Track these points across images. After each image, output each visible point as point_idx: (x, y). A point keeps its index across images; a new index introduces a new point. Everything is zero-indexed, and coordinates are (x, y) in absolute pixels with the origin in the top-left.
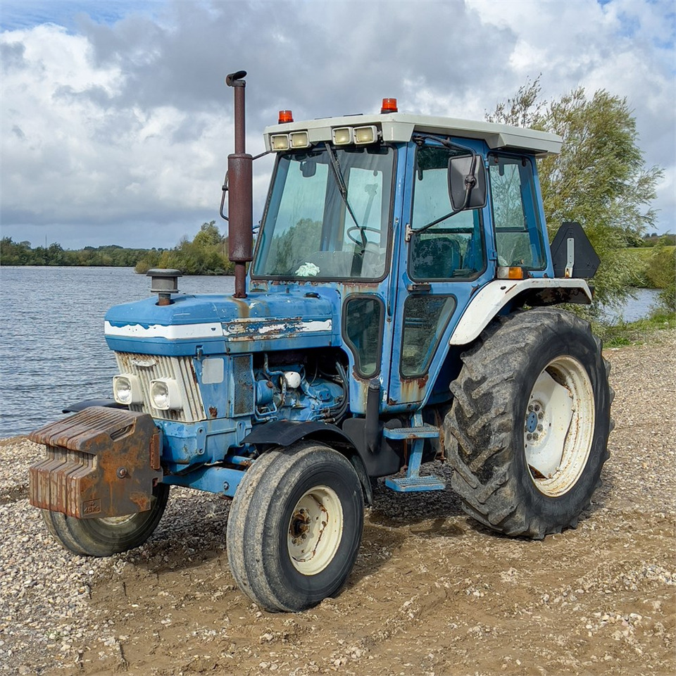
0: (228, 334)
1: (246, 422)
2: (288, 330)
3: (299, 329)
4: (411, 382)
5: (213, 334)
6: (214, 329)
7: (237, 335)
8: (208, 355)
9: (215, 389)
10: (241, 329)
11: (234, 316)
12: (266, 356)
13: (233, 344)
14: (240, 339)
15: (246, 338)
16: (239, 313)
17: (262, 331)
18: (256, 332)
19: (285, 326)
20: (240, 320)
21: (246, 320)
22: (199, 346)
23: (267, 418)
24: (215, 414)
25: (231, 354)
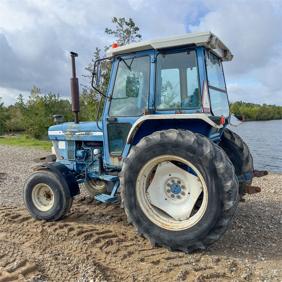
0: (64, 134)
1: (74, 162)
2: (87, 134)
3: (91, 134)
4: (114, 157)
5: (60, 134)
6: (60, 133)
7: (68, 135)
8: (60, 140)
9: (63, 151)
10: (69, 133)
11: (67, 129)
12: (83, 142)
13: (66, 137)
14: (69, 136)
15: (71, 136)
16: (69, 128)
17: (76, 134)
18: (74, 134)
19: (85, 133)
20: (68, 130)
21: (71, 130)
22: (56, 137)
23: (81, 163)
24: (63, 158)
25: (67, 141)
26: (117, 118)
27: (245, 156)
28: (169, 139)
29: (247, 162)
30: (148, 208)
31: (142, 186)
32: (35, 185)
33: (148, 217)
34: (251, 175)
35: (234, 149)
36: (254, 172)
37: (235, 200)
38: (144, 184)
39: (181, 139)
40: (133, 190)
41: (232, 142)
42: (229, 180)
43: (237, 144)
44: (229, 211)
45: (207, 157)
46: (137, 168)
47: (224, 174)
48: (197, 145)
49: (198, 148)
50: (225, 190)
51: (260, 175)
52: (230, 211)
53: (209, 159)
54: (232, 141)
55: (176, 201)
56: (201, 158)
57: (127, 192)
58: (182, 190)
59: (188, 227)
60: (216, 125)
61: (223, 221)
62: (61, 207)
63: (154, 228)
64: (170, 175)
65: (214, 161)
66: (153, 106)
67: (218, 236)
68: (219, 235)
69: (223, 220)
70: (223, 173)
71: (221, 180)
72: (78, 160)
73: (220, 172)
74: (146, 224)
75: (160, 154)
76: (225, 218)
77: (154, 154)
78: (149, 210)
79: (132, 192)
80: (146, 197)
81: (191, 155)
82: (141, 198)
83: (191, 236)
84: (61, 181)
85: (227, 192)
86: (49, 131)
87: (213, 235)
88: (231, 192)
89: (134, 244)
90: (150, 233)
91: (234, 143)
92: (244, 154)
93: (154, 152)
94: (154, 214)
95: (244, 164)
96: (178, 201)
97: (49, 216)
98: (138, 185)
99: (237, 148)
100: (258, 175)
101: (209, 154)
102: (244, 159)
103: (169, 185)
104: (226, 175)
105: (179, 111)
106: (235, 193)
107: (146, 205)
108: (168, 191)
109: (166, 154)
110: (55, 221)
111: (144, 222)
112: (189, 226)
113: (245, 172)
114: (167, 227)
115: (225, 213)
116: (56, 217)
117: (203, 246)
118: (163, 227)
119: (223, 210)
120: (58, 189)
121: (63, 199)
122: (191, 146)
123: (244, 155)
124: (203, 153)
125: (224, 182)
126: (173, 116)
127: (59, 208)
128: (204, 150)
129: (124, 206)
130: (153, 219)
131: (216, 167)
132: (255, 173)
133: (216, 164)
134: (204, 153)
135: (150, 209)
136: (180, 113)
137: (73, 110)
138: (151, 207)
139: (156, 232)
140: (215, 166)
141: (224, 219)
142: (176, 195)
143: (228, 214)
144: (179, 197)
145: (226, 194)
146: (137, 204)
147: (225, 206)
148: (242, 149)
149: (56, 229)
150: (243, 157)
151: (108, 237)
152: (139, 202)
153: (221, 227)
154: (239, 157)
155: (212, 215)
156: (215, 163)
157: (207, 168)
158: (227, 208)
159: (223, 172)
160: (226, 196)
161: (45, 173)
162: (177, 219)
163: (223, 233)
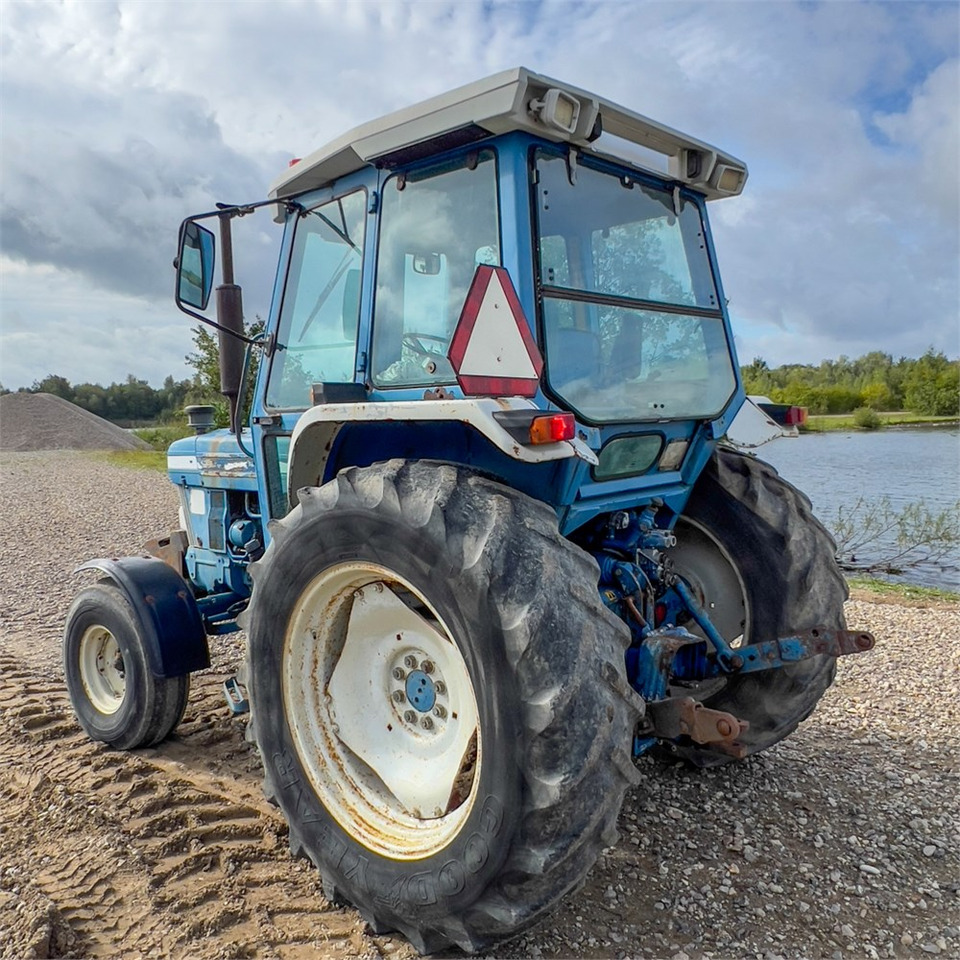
0: (200, 467)
1: (225, 560)
5: (191, 467)
6: (191, 462)
7: (208, 469)
8: (192, 486)
9: (199, 520)
10: (211, 464)
11: (206, 451)
12: (246, 496)
13: (205, 478)
14: (210, 473)
15: (214, 473)
16: (210, 449)
17: (226, 467)
18: (222, 469)
19: (247, 465)
20: (210, 455)
21: (214, 455)
22: (183, 477)
23: (240, 562)
24: (201, 544)
25: (208, 488)
26: (282, 414)
27: (797, 565)
28: (363, 500)
29: (801, 589)
30: (325, 754)
31: (307, 671)
32: (85, 630)
33: (316, 788)
34: (804, 643)
35: (753, 536)
36: (815, 632)
37: (578, 771)
38: (316, 662)
39: (394, 503)
40: (274, 682)
41: (747, 509)
42: (550, 685)
43: (763, 516)
44: (552, 816)
45: (472, 579)
46: (282, 602)
47: (532, 657)
48: (441, 528)
49: (447, 541)
50: (533, 727)
51: (842, 645)
52: (558, 815)
53: (479, 589)
54: (747, 502)
55: (419, 740)
56: (452, 582)
57: (257, 688)
58: (440, 699)
59: (427, 851)
60: (516, 449)
61: (529, 854)
62: (140, 708)
63: (330, 832)
64: (399, 637)
65: (496, 600)
66: (364, 371)
67: (513, 914)
68: (519, 906)
69: (527, 847)
70: (525, 651)
71: (516, 681)
72: (234, 553)
73: (515, 645)
74: (307, 814)
75: (341, 557)
76: (539, 843)
77: (322, 555)
78: (329, 760)
79: (273, 690)
80: (324, 713)
81: (425, 567)
82: (302, 716)
83: (429, 889)
84: (142, 624)
85: (541, 735)
86: (169, 458)
87: (499, 903)
88: (557, 737)
89: (279, 880)
90: (320, 851)
91: (753, 514)
92: (791, 557)
93: (323, 548)
94: (346, 778)
95: (791, 598)
96: (425, 739)
97: (112, 731)
98: (289, 667)
99: (765, 534)
100: (834, 646)
101: (480, 569)
102: (791, 577)
103: (400, 675)
104: (539, 660)
105: (438, 391)
106: (582, 742)
107: (319, 740)
108: (400, 697)
109: (356, 556)
110: (128, 750)
111: (303, 804)
112: (431, 849)
113: (794, 627)
114: (369, 836)
115: (535, 821)
116: (130, 739)
117: (470, 942)
118: (357, 837)
119: (528, 810)
120: (130, 650)
121: (144, 682)
122: (423, 531)
123: (789, 561)
124: (462, 561)
125: (530, 691)
126: (384, 410)
127: (133, 710)
128: (465, 550)
129: (253, 737)
130: (330, 798)
131: (500, 625)
132: (821, 637)
133: (504, 612)
134: (462, 564)
135: (335, 757)
136: (438, 396)
137: (222, 391)
138: (338, 750)
139: (335, 849)
140: (498, 619)
141: (534, 844)
142: (420, 715)
143: (549, 829)
144: (429, 725)
145: (537, 744)
146: (285, 737)
147: (535, 792)
148: (783, 538)
149: (107, 781)
150: (786, 570)
151: (225, 833)
152: (292, 728)
153: (526, 877)
154: (773, 569)
155: (491, 819)
156: (500, 608)
157: (473, 624)
158: (542, 801)
159: (527, 649)
160: (537, 750)
161: (105, 593)
162: (411, 811)
163: (540, 900)
